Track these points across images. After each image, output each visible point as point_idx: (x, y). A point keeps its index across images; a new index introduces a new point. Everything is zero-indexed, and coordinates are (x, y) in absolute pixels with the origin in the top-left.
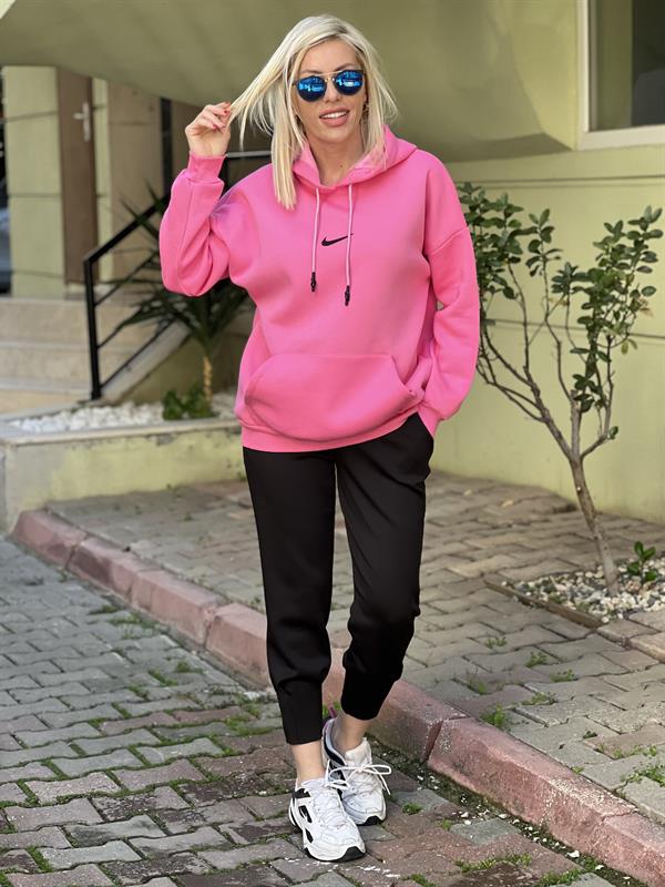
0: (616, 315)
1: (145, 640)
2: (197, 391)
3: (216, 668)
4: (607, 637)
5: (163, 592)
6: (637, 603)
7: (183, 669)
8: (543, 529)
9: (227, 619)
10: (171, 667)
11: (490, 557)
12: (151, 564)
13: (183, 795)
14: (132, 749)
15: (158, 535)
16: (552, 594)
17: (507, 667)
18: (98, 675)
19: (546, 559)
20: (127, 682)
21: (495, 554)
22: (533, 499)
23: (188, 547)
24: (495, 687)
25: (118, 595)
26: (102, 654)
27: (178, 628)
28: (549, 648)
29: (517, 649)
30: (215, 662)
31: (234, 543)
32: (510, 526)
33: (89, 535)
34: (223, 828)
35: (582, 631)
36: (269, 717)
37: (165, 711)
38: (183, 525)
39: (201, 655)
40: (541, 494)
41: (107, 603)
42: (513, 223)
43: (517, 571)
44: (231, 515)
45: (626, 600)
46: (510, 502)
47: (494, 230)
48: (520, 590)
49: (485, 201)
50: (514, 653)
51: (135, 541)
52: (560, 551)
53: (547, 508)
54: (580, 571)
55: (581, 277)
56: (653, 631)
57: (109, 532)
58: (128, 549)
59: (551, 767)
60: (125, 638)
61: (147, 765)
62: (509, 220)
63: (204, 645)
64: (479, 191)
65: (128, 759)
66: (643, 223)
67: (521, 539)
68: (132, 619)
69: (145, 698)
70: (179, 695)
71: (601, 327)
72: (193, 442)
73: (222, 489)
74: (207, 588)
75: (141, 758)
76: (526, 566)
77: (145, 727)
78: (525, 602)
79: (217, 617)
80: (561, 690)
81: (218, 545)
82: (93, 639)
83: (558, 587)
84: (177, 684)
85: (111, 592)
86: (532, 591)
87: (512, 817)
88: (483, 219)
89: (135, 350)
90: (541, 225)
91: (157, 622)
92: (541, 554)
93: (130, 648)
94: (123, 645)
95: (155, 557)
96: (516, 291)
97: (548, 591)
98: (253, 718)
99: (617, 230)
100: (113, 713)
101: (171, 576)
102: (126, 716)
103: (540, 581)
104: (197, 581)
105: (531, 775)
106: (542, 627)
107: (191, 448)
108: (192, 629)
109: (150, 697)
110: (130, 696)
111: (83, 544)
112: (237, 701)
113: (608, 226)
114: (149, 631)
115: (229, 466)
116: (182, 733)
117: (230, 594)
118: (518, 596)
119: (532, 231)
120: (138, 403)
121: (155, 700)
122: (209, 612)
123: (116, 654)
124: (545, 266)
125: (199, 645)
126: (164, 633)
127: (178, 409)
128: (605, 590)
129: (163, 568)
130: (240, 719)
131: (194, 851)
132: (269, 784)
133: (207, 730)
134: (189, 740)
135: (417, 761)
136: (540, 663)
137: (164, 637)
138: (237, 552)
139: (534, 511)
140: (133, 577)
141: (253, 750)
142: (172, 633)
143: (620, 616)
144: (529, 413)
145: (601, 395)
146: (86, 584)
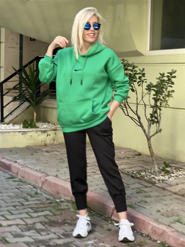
0: (163, 97)
1: (23, 186)
2: (32, 120)
3: (46, 193)
4: (158, 187)
5: (28, 173)
6: (165, 178)
7: (36, 193)
8: (134, 159)
9: (49, 180)
10: (33, 193)
11: (121, 165)
12: (23, 166)
13: (44, 225)
14: (27, 213)
15: (24, 158)
16: (140, 175)
17: (131, 193)
18: (12, 194)
19: (137, 166)
20: (21, 196)
21: (122, 165)
22: (129, 152)
23: (34, 162)
24: (129, 198)
25: (14, 174)
26: (12, 189)
27: (33, 183)
28: (142, 189)
29: (133, 189)
30: (45, 192)
31: (47, 161)
32: (124, 158)
33: (3, 158)
34: (57, 234)
35: (150, 185)
36: (64, 206)
37: (34, 204)
38: (31, 156)
39: (41, 190)
40: (131, 150)
41: (11, 176)
42: (135, 71)
43: (129, 169)
44: (44, 154)
45: (162, 178)
46: (123, 152)
47: (130, 72)
48: (131, 174)
49: (128, 64)
50: (132, 190)
51: (18, 160)
52: (140, 165)
53: (134, 154)
54: (147, 170)
55: (154, 86)
56: (171, 185)
57: (9, 157)
58: (16, 162)
59: (149, 219)
60: (18, 185)
61: (32, 217)
62: (134, 70)
63: (41, 188)
64: (127, 61)
65: (26, 216)
66: (171, 73)
67: (128, 161)
68: (19, 180)
69: (27, 200)
70: (37, 200)
71: (159, 100)
72: (32, 134)
73: (40, 148)
74: (41, 172)
75: (30, 215)
76: (131, 168)
77: (29, 208)
78: (133, 177)
79: (46, 180)
80: (148, 200)
81: (42, 161)
82: (8, 185)
83: (142, 173)
84: (36, 197)
85: (11, 173)
86: (135, 174)
87: (138, 232)
88: (127, 69)
89: (13, 110)
90: (142, 72)
91: (26, 182)
92: (135, 165)
93: (20, 188)
94: (18, 187)
95: (24, 164)
96: (135, 90)
97: (139, 175)
98: (59, 206)
99: (163, 75)
100: (19, 204)
101: (30, 169)
102: (23, 205)
103: (136, 172)
104: (38, 170)
105: (144, 221)
106: (139, 183)
107: (31, 136)
108: (38, 183)
109: (29, 200)
110: (23, 200)
111: (2, 160)
112: (54, 201)
113: (160, 74)
114: (24, 184)
115: (42, 141)
116: (41, 209)
117: (49, 174)
118: (131, 175)
119: (139, 73)
120: (14, 124)
121: (30, 201)
122: (43, 178)
123: (16, 189)
124: (142, 83)
125: (40, 188)
126: (29, 184)
127: (27, 125)
128: (155, 175)
129: (27, 167)
130: (56, 206)
131: (50, 239)
132: (67, 223)
133: (47, 209)
134: (43, 211)
135: (108, 217)
136: (140, 193)
137: (29, 185)
138: (48, 163)
139: (130, 155)
140: (19, 169)
141: (61, 214)
142: (31, 184)
143: (161, 181)
144: (137, 124)
145: (157, 119)
146: (4, 171)
